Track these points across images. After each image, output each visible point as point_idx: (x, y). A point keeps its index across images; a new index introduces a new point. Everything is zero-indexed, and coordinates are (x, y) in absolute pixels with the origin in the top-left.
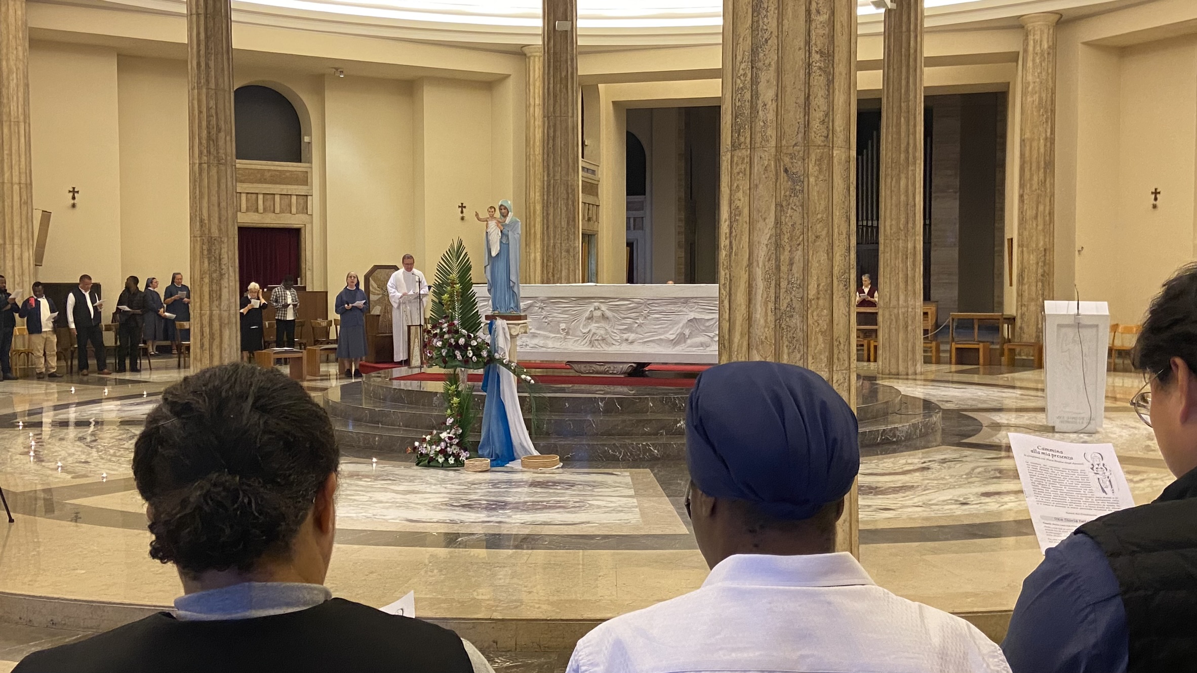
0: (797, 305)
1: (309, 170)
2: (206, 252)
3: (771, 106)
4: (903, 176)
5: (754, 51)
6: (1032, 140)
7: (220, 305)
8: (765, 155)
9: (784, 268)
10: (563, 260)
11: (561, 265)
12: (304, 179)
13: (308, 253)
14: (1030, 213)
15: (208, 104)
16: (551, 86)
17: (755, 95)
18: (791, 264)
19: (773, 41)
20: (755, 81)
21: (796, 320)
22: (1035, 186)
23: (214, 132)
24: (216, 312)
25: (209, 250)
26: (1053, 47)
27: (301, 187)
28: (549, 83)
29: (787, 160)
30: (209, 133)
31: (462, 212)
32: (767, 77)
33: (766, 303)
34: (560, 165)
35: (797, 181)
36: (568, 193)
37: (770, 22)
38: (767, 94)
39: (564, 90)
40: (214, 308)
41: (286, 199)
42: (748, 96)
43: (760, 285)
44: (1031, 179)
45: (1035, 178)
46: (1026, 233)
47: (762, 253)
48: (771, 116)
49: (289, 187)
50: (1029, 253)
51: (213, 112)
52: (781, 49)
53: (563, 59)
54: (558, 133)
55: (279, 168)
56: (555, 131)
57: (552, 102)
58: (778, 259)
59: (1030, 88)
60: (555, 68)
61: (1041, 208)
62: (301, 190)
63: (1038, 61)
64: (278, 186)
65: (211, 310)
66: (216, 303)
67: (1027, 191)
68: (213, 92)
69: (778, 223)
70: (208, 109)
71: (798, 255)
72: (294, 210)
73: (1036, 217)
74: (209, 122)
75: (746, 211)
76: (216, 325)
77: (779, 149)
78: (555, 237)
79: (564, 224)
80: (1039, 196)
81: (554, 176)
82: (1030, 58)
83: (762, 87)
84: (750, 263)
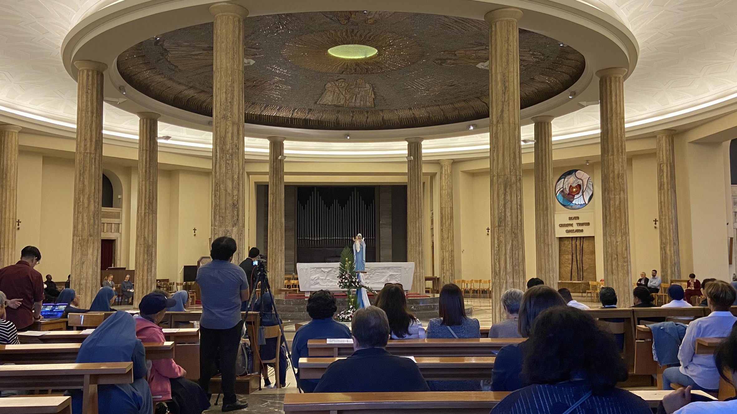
0: (517, 264)
1: (120, 211)
2: (146, 251)
3: (509, 217)
4: (417, 222)
5: (505, 204)
6: (445, 208)
7: (151, 274)
8: (508, 229)
9: (514, 255)
12: (118, 216)
13: (119, 252)
14: (445, 236)
15: (149, 188)
16: (274, 181)
17: (505, 214)
18: (515, 254)
19: (509, 202)
20: (505, 211)
21: (517, 267)
22: (447, 226)
23: (151, 199)
24: (149, 278)
25: (148, 251)
26: (451, 172)
27: (116, 220)
28: (273, 180)
29: (513, 230)
30: (149, 200)
31: (195, 232)
32: (508, 210)
33: (510, 264)
35: (516, 234)
37: (508, 198)
38: (508, 214)
40: (149, 276)
41: (110, 225)
42: (503, 214)
43: (508, 259)
44: (445, 223)
45: (447, 223)
46: (444, 244)
47: (508, 251)
48: (509, 219)
49: (111, 220)
50: (446, 252)
52: (511, 204)
53: (280, 171)
54: (277, 201)
55: (107, 211)
56: (276, 200)
57: (275, 188)
58: (512, 253)
59: (444, 188)
60: (276, 174)
61: (450, 234)
62: (116, 221)
63: (446, 177)
64: (106, 219)
65: (147, 277)
66: (150, 273)
67: (444, 227)
69: (512, 244)
70: (150, 190)
71: (517, 252)
72: (113, 231)
73: (448, 238)
74: (149, 195)
75: (504, 241)
76: (149, 282)
77: (512, 227)
80: (449, 230)
82: (443, 176)
83: (507, 212)
84: (505, 254)
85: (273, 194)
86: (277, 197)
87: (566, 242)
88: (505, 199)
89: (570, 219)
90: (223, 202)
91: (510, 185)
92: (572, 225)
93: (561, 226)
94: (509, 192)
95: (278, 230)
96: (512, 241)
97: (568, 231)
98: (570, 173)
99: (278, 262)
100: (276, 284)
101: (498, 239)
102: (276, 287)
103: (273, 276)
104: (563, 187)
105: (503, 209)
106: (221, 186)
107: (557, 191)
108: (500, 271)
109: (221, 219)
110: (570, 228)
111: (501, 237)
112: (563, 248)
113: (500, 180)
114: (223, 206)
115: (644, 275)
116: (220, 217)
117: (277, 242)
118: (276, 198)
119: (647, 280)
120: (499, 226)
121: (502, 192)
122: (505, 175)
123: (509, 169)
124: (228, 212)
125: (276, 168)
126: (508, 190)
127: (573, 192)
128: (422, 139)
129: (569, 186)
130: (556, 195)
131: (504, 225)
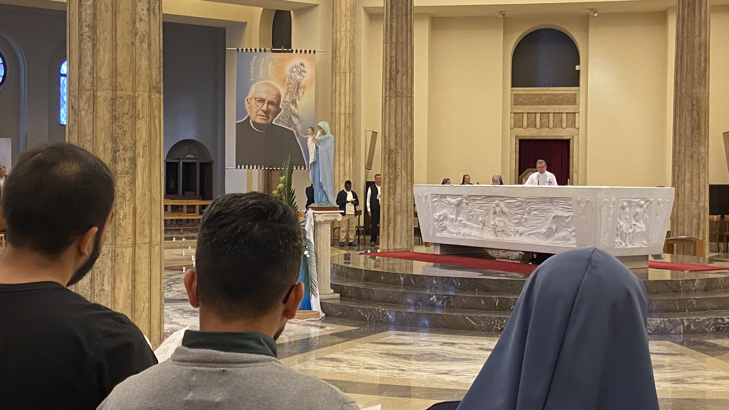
1: (577, 92)
10: (687, 165)
11: (685, 170)
12: (573, 100)
13: (575, 159)
27: (571, 106)
34: (686, 81)
36: (693, 105)
39: (692, 14)
41: (558, 117)
49: (561, 107)
51: (394, 59)
55: (553, 92)
57: (680, 25)
62: (570, 108)
64: (552, 106)
68: (394, 45)
72: (564, 125)
78: (680, 144)
79: (688, 133)
81: (681, 90)
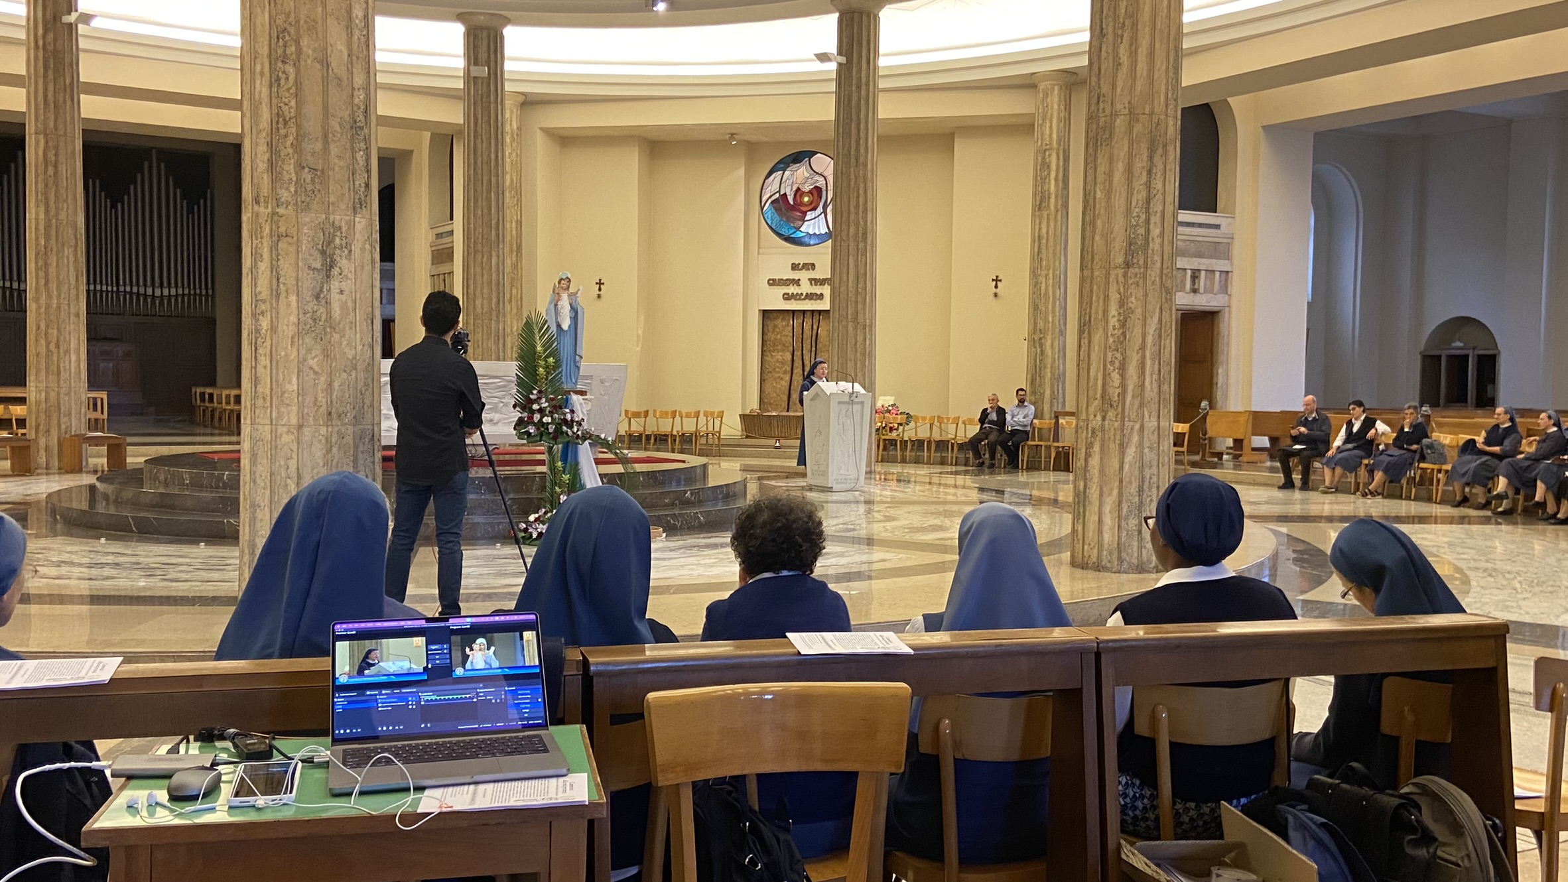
47: (1150, 340)
58: (1160, 346)
69: (1160, 320)
73: (511, 300)
75: (1139, 311)
84: (1143, 348)
85: (46, 135)
86: (62, 144)
87: (780, 323)
88: (1148, 185)
89: (795, 267)
90: (312, 110)
91: (1165, 146)
92: (797, 282)
93: (773, 282)
94: (1160, 166)
95: (68, 252)
96: (1161, 309)
97: (787, 297)
98: (798, 158)
99: (67, 351)
100: (64, 420)
101: (1122, 304)
102: (63, 427)
103: (53, 395)
104: (779, 192)
105: (1143, 217)
106: (305, 42)
107: (764, 199)
108: (1123, 394)
109: (307, 175)
110: (792, 290)
111: (1133, 299)
112: (771, 336)
113: (1138, 128)
114: (312, 125)
115: (994, 399)
116: (300, 167)
117: (65, 289)
118: (57, 148)
119: (1001, 412)
120: (1127, 265)
121: (1140, 164)
122: (1152, 114)
123: (1162, 97)
124: (334, 150)
125: (55, 51)
126: (1157, 159)
127: (802, 204)
128: (508, 21)
129: (795, 188)
130: (762, 209)
131: (1141, 262)
